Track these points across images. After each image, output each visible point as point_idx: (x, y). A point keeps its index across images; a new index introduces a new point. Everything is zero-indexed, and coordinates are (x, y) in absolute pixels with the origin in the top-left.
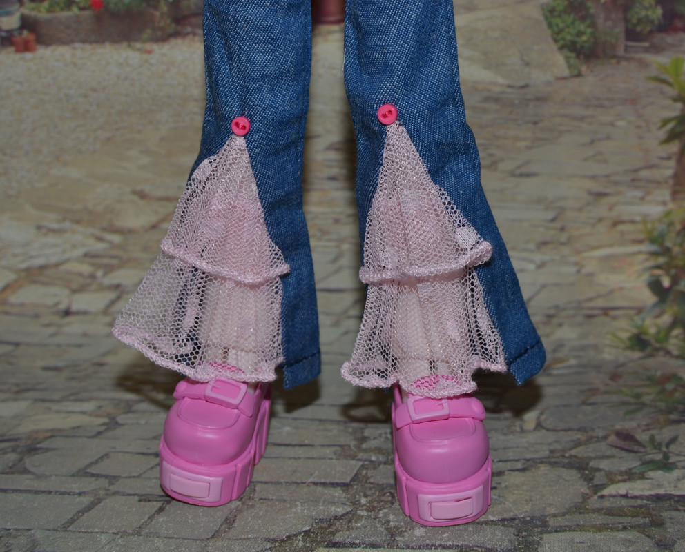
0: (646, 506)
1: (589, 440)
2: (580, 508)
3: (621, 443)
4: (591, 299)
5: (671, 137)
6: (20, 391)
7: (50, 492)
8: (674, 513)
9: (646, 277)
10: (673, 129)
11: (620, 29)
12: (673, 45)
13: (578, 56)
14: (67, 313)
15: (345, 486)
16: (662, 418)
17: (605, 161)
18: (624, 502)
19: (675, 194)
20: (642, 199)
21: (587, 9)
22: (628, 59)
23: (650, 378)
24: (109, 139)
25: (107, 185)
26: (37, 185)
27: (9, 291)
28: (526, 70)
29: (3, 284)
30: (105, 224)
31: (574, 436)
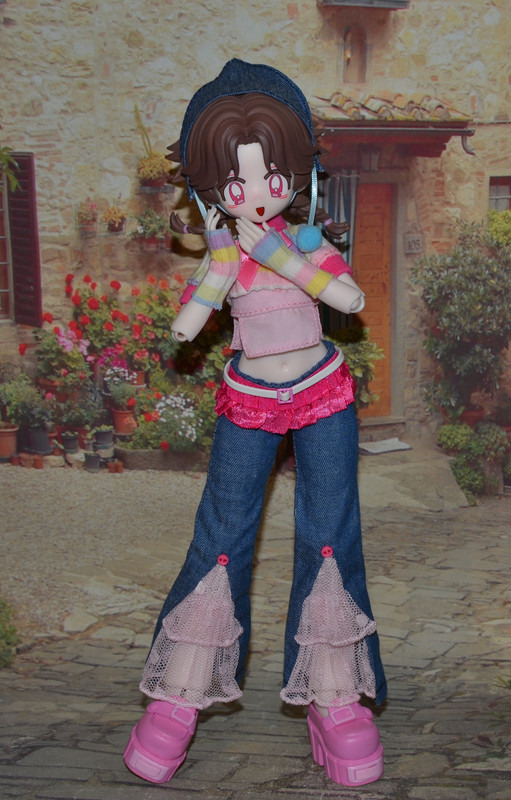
0: (480, 776)
1: (461, 740)
2: (440, 775)
3: (480, 743)
4: (487, 654)
6: (99, 697)
8: (495, 780)
11: (500, 478)
13: (474, 493)
14: (132, 646)
15: (303, 758)
17: (497, 561)
18: (467, 773)
21: (478, 464)
22: (505, 496)
24: (167, 531)
25: (164, 561)
26: (116, 558)
27: (91, 631)
28: (441, 501)
29: (87, 625)
30: (161, 588)
31: (452, 737)
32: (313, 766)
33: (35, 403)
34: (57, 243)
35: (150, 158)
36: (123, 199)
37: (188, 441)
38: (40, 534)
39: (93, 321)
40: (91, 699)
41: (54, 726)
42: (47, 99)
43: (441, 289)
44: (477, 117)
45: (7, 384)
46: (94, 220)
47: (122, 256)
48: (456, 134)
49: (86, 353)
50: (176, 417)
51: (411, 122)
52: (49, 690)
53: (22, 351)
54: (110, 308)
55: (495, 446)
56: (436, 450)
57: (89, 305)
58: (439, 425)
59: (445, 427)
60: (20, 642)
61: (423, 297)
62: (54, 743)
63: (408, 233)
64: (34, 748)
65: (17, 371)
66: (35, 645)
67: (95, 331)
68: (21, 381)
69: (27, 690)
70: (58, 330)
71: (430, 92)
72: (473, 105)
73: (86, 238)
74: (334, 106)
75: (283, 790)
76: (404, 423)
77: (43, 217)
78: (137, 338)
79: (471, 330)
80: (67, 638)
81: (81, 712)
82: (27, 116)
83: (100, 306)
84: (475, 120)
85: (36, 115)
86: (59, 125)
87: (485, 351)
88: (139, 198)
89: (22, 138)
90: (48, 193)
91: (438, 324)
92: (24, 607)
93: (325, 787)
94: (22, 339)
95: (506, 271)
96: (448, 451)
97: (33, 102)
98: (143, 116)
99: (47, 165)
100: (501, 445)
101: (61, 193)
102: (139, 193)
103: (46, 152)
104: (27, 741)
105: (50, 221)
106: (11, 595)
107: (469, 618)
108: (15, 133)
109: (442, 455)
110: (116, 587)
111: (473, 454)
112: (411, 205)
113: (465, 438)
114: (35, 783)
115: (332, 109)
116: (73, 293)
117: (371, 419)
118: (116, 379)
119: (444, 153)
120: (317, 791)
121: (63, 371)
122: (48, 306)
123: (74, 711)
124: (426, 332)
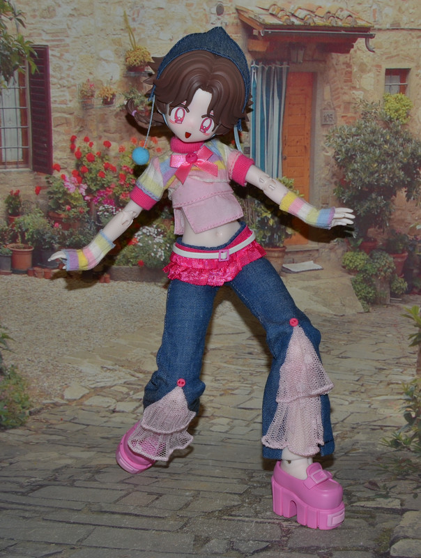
0: (370, 511)
1: (355, 484)
3: (370, 486)
4: (375, 421)
5: (415, 343)
6: (90, 447)
7: (107, 489)
8: (381, 514)
9: (403, 411)
10: (415, 339)
11: (388, 291)
12: (413, 300)
13: (368, 303)
14: (114, 411)
15: (240, 495)
16: (393, 477)
17: (383, 353)
18: (361, 509)
19: (418, 370)
20: (402, 372)
21: (372, 282)
22: (392, 306)
23: (395, 460)
24: (142, 327)
25: (139, 349)
26: (103, 346)
27: (84, 399)
28: (344, 308)
29: (81, 395)
30: (136, 368)
31: (349, 482)
32: (247, 500)
33: (46, 230)
34: (64, 112)
35: (135, 51)
36: (114, 81)
37: (159, 260)
38: (48, 327)
39: (90, 171)
40: (84, 449)
41: (56, 470)
42: (59, 6)
43: (347, 151)
44: (377, 24)
45: (26, 216)
46: (92, 96)
47: (113, 123)
48: (362, 36)
49: (84, 194)
50: (150, 242)
51: (329, 27)
52: (54, 443)
53: (37, 192)
54: (103, 161)
55: (385, 268)
56: (341, 270)
57: (87, 159)
58: (344, 251)
59: (348, 253)
60: (32, 406)
61: (334, 157)
62: (57, 483)
63: (324, 109)
64: (42, 486)
65: (34, 206)
66: (43, 409)
67: (91, 178)
68: (36, 214)
69: (37, 443)
70: (64, 177)
71: (343, 5)
72: (374, 15)
73: (86, 109)
74: (271, 14)
75: (226, 517)
76: (318, 250)
77: (55, 94)
78: (122, 183)
79: (369, 182)
80: (66, 404)
81: (76, 458)
82: (45, 18)
83: (96, 160)
84: (376, 27)
85: (51, 17)
86: (68, 25)
87: (379, 198)
88: (126, 80)
89: (40, 35)
90: (59, 75)
91: (344, 177)
92: (35, 381)
93: (256, 516)
94: (37, 183)
95: (396, 139)
96: (350, 272)
97: (49, 8)
98: (130, 19)
99: (58, 55)
100: (389, 268)
101: (68, 76)
102: (126, 77)
103: (57, 45)
104: (36, 481)
105: (60, 96)
106: (26, 372)
107: (362, 394)
108: (35, 31)
109: (345, 274)
110: (102, 367)
111: (368, 274)
112: (327, 89)
113: (363, 261)
114: (43, 509)
115: (270, 16)
116: (76, 150)
117: (294, 246)
118: (106, 213)
119: (352, 50)
120: (251, 519)
121: (67, 207)
122: (57, 159)
123: (71, 458)
124: (336, 183)
